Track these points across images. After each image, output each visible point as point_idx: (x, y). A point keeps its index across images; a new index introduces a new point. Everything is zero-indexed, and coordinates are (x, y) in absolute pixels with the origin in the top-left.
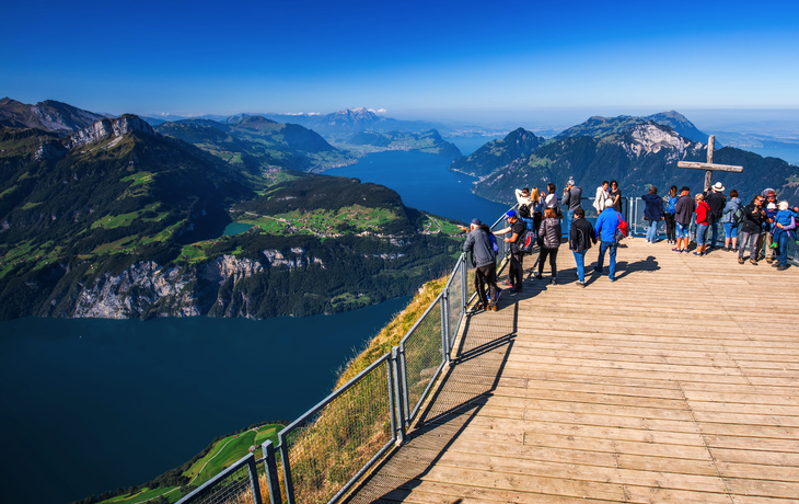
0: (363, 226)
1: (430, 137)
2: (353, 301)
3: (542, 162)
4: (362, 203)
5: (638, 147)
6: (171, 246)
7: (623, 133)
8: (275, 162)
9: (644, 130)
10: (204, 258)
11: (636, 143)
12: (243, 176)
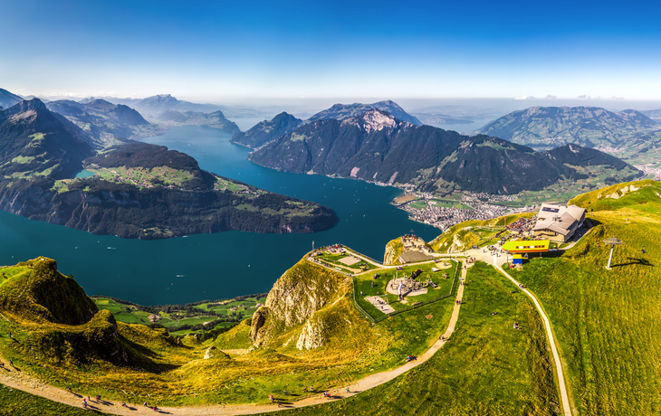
0: (169, 181)
1: (217, 116)
2: (159, 232)
3: (301, 138)
4: (169, 166)
5: (368, 127)
6: (50, 179)
7: (358, 117)
8: (109, 131)
9: (372, 115)
10: (67, 190)
11: (367, 124)
12: (89, 139)
